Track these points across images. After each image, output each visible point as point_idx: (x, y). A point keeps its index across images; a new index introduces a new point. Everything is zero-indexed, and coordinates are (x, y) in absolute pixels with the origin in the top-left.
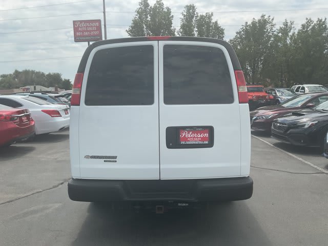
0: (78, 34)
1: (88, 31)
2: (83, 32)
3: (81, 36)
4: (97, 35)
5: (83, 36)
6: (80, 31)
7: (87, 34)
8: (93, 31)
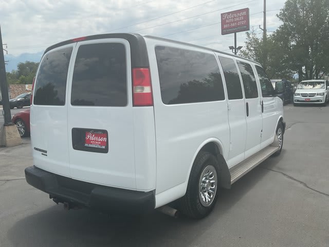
0: (225, 26)
1: (234, 22)
2: (230, 23)
3: (227, 28)
4: (244, 25)
5: (230, 28)
6: (228, 23)
7: (234, 25)
8: (240, 21)
